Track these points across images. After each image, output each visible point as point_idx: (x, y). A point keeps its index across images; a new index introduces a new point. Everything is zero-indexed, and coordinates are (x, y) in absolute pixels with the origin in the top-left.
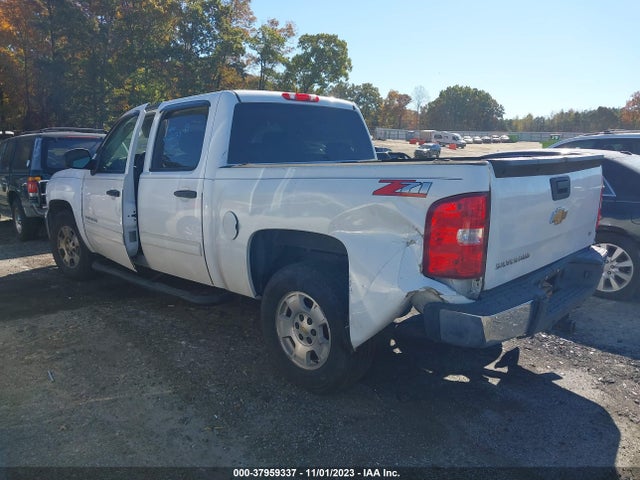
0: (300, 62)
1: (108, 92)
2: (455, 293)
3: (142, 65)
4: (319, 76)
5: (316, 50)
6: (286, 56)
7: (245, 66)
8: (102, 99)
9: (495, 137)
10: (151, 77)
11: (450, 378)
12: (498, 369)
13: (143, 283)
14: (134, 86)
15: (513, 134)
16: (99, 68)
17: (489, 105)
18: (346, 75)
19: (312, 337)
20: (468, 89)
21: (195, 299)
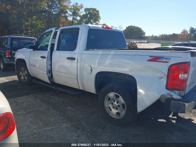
0: (84, 16)
1: (24, 23)
2: (177, 95)
3: (34, 15)
4: (90, 21)
5: (89, 13)
6: (80, 14)
7: (68, 17)
8: (22, 25)
9: (143, 41)
10: (38, 19)
11: (160, 120)
12: (173, 117)
13: (53, 87)
14: (32, 22)
15: (148, 41)
16: (21, 15)
17: (141, 32)
18: (99, 21)
19: (118, 108)
20: (135, 27)
21: (73, 93)
